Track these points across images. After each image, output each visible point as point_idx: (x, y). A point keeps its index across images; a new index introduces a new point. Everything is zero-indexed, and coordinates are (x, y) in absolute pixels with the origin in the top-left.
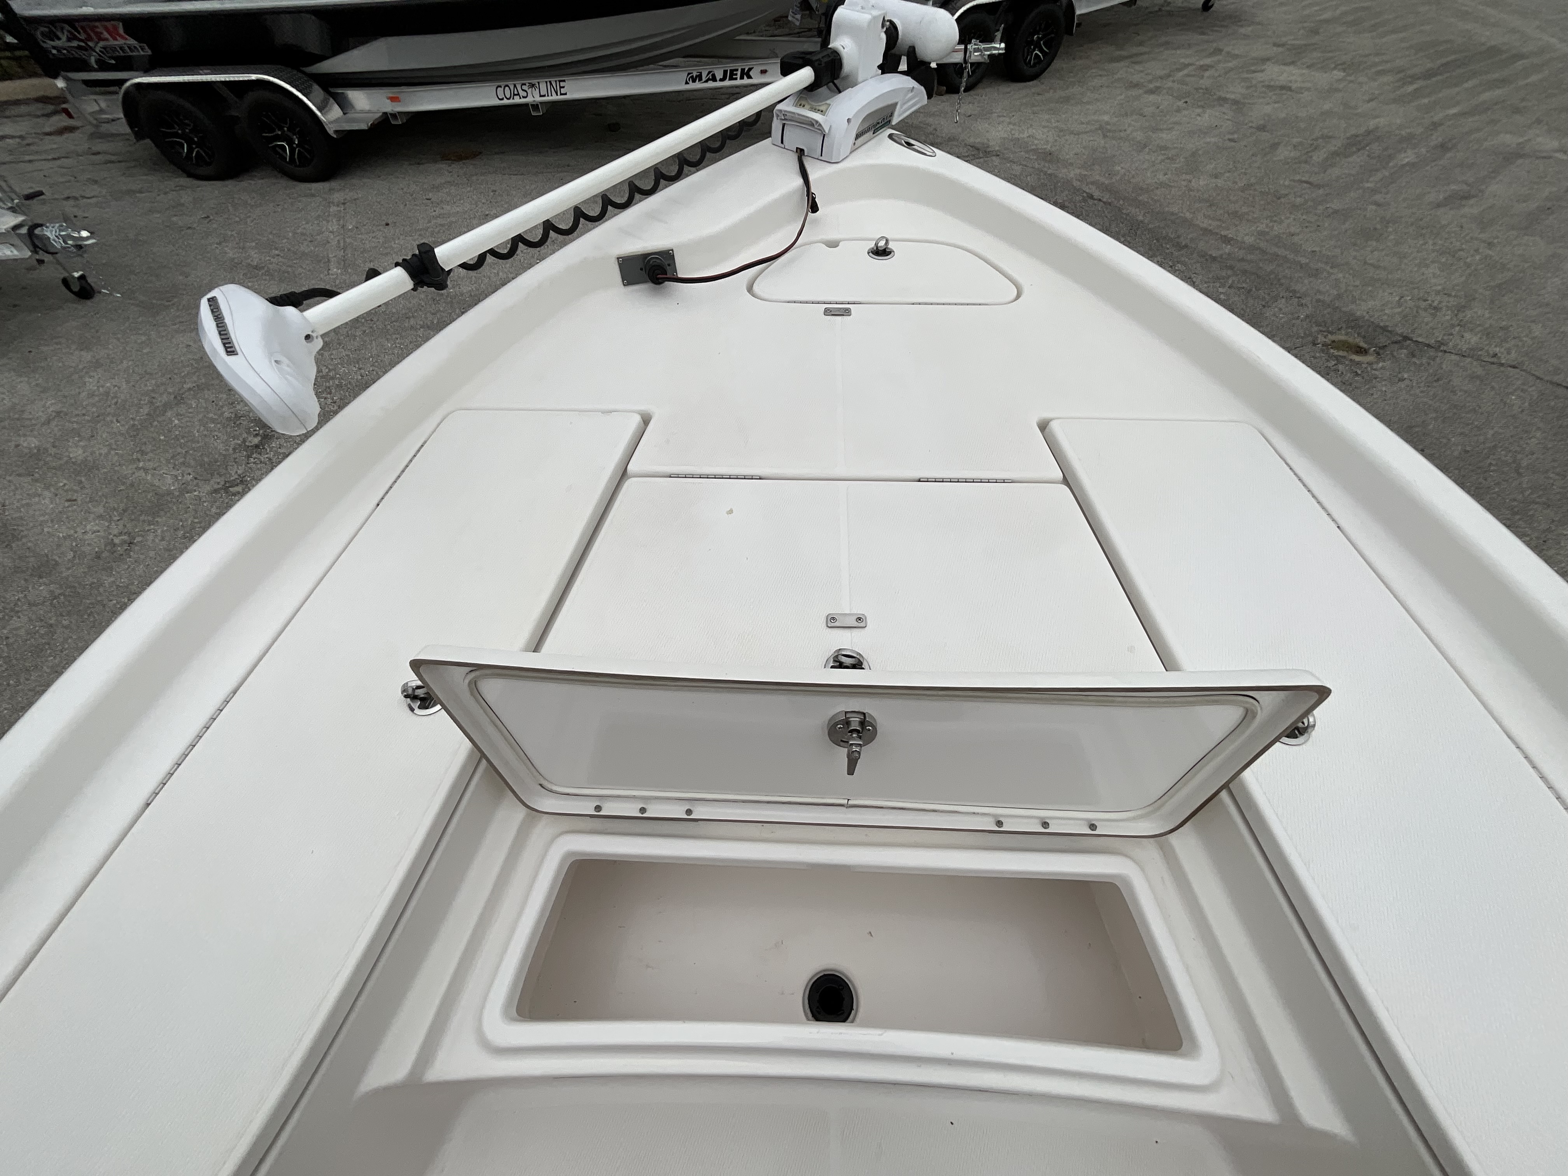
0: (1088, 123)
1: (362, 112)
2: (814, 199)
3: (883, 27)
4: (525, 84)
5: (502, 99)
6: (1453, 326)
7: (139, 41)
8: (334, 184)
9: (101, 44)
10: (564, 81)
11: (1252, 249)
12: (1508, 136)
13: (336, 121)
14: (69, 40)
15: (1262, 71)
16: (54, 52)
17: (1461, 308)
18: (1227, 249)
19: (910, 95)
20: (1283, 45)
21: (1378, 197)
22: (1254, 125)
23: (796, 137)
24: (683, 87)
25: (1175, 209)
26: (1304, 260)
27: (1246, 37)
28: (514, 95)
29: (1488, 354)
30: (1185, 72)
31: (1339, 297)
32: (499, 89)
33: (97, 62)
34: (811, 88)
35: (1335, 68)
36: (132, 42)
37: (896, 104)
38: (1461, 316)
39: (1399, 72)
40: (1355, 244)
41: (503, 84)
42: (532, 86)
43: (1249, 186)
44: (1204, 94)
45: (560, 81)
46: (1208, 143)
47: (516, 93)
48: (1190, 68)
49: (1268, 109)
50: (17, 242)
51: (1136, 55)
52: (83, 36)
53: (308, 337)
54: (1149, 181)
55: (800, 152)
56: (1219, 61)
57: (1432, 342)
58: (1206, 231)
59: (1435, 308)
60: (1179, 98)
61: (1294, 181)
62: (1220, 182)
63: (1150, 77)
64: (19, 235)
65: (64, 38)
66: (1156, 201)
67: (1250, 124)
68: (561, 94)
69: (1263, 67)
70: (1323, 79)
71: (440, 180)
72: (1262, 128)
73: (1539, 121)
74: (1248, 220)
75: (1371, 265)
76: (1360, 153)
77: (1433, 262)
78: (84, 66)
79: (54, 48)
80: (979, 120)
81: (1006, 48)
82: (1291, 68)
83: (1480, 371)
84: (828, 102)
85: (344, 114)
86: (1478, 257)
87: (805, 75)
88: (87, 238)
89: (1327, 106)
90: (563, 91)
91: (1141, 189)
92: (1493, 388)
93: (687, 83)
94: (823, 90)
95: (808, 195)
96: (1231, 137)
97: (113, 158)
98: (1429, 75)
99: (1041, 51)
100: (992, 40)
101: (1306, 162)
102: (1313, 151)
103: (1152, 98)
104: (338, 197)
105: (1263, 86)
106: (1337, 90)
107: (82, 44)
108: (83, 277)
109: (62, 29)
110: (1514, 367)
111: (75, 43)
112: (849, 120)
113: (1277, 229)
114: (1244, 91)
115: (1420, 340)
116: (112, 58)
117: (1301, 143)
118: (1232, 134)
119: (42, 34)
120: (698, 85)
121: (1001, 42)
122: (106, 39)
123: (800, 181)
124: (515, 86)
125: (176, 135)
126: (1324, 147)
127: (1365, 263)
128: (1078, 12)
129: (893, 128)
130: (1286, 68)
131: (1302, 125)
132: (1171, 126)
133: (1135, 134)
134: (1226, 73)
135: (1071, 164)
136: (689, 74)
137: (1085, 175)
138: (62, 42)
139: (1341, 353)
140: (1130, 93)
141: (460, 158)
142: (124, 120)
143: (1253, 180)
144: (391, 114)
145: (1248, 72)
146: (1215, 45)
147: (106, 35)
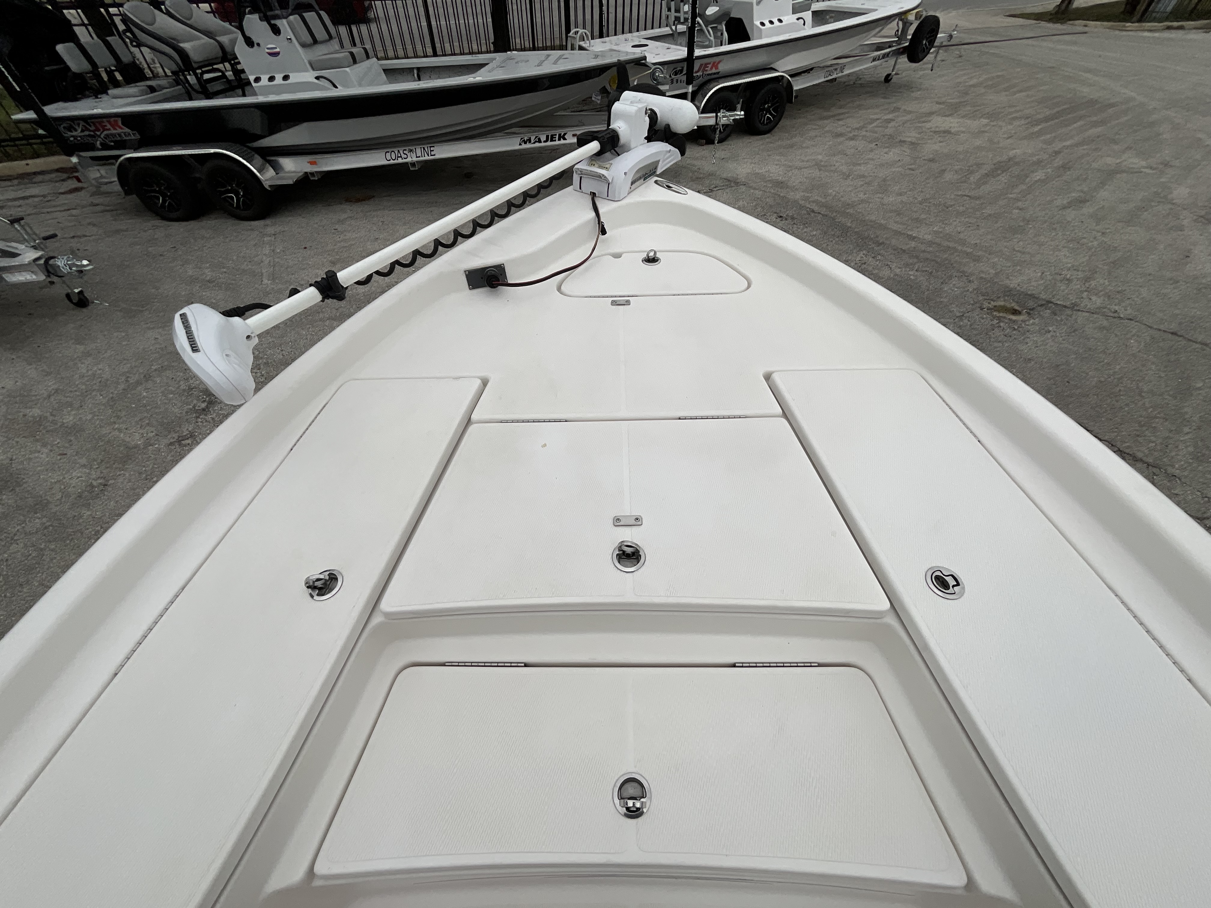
0: (808, 161)
1: (289, 172)
2: (603, 226)
3: (646, 114)
4: (406, 150)
5: (390, 160)
6: (1082, 292)
7: (132, 130)
8: (268, 222)
9: (105, 132)
10: (434, 147)
11: (931, 243)
12: (1109, 158)
13: (272, 178)
14: (82, 131)
15: (930, 121)
16: (72, 139)
17: (1087, 279)
18: (913, 244)
19: (668, 154)
20: (943, 103)
21: (1020, 204)
22: (926, 158)
23: (589, 185)
24: (517, 147)
25: (873, 218)
26: (969, 250)
27: (916, 99)
28: (398, 157)
29: (1111, 311)
30: (875, 124)
31: (997, 274)
32: (387, 154)
33: (101, 144)
34: (599, 154)
35: (981, 117)
36: (127, 130)
37: (659, 161)
38: (1087, 285)
39: (1028, 118)
40: (1005, 238)
41: (390, 150)
42: (411, 151)
43: (925, 200)
44: (889, 139)
45: (430, 147)
46: (894, 172)
47: (399, 155)
48: (878, 121)
49: (936, 147)
50: (36, 269)
51: (840, 114)
52: (93, 128)
53: (248, 337)
54: (854, 199)
55: (593, 195)
56: (898, 116)
57: (1068, 304)
58: (897, 233)
59: (1067, 280)
60: (870, 142)
61: (958, 196)
62: (904, 198)
63: (850, 129)
64: (38, 265)
65: (80, 130)
66: (860, 212)
67: (923, 158)
68: (431, 155)
69: (930, 119)
70: (974, 124)
71: (344, 216)
72: (931, 160)
73: (1129, 148)
74: (926, 224)
75: (1018, 251)
76: (1004, 175)
77: (1064, 247)
78: (93, 148)
79: (72, 136)
80: (729, 161)
81: (745, 115)
82: (950, 118)
83: (1105, 323)
84: (611, 162)
85: (277, 174)
86: (1095, 243)
87: (594, 146)
88: (87, 265)
89: (978, 142)
90: (433, 153)
91: (848, 205)
92: (1116, 335)
93: (520, 144)
94: (608, 154)
95: (599, 223)
96: (910, 167)
97: (108, 208)
98: (1047, 119)
99: (771, 114)
100: (735, 110)
101: (965, 182)
102: (970, 173)
103: (852, 143)
104: (270, 230)
105: (931, 131)
106: (984, 132)
107: (92, 133)
108: (81, 292)
109: (79, 125)
110: (1131, 320)
111: (87, 133)
112: (625, 173)
113: (948, 229)
114: (917, 135)
115: (1059, 302)
116: (112, 141)
117: (961, 169)
118: (911, 165)
119: (64, 128)
120: (528, 146)
121: (741, 110)
122: (109, 129)
123: (594, 214)
124: (399, 151)
125: (155, 191)
126: (977, 171)
127: (1014, 250)
128: (795, 88)
129: (658, 176)
130: (947, 118)
131: (961, 157)
132: (866, 161)
133: (841, 168)
134: (904, 124)
135: (797, 189)
136: (522, 139)
137: (807, 197)
138: (78, 133)
139: (1001, 314)
140: (836, 140)
141: (358, 200)
142: (117, 183)
143: (928, 196)
144: (310, 173)
145: (919, 122)
146: (895, 105)
147: (109, 126)
